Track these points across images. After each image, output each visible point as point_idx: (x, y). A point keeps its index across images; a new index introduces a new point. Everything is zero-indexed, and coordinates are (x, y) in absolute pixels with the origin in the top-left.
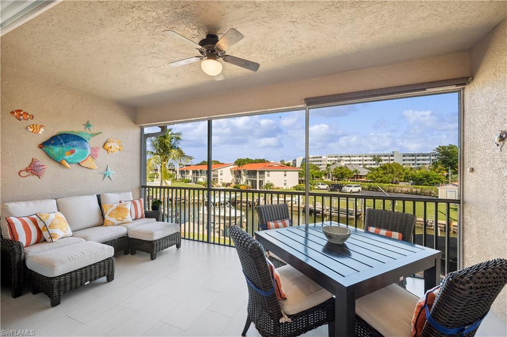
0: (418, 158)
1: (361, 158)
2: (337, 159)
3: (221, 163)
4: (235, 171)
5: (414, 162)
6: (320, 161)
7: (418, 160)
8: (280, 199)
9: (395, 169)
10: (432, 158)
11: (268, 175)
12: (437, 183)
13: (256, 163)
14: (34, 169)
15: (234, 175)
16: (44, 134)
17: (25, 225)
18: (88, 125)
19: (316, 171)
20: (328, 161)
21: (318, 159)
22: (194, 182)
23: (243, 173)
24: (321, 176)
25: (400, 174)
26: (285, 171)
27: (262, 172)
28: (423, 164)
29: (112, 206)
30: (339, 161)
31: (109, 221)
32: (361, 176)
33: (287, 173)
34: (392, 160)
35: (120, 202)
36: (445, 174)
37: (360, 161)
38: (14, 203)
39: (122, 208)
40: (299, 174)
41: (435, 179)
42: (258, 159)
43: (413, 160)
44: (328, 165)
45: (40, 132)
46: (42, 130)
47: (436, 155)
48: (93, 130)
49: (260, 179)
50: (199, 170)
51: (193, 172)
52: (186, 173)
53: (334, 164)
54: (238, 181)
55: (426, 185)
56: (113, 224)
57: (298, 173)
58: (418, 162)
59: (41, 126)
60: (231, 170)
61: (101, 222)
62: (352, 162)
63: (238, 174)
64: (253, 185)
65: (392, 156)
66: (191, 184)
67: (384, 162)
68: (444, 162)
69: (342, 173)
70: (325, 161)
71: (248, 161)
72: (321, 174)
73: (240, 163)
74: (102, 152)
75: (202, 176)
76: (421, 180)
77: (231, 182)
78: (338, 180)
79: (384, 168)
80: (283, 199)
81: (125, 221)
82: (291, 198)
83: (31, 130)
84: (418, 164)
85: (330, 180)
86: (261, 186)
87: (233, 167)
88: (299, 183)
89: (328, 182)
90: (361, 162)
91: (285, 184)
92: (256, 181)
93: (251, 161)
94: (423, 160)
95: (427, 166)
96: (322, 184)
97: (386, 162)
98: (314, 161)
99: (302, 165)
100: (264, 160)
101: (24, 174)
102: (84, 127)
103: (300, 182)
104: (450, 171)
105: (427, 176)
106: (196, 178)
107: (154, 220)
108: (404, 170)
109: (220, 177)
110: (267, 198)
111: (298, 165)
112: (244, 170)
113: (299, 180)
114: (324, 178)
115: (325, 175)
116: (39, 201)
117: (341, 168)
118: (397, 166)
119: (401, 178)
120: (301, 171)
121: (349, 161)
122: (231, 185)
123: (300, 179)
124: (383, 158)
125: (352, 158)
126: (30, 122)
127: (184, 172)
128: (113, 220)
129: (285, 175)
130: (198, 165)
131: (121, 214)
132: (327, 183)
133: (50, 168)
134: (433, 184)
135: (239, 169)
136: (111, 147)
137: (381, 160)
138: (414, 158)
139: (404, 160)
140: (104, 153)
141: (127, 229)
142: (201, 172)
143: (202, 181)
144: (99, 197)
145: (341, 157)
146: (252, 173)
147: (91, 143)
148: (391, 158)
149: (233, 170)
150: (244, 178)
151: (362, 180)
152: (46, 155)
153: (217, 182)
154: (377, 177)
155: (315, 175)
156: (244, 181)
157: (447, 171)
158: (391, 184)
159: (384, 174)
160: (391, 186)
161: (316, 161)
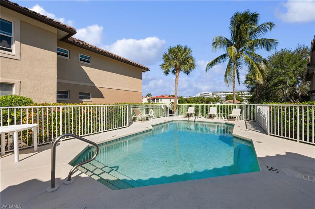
11: (161, 101)
26: (170, 99)
27: (158, 99)
161: (206, 96)
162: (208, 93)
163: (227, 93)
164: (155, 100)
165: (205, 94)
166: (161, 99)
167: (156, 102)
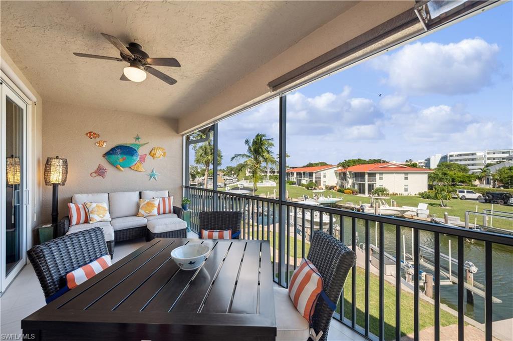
3: (327, 165)
4: (340, 174)
6: (473, 160)
11: (381, 178)
13: (369, 164)
14: (100, 172)
15: (338, 178)
16: (107, 147)
17: (78, 210)
18: (137, 138)
19: (460, 174)
20: (488, 159)
21: (468, 157)
22: (298, 184)
23: (349, 176)
24: (470, 181)
26: (406, 173)
27: (372, 175)
31: (141, 213)
33: (409, 176)
38: (80, 195)
40: (429, 177)
42: (372, 159)
45: (104, 146)
46: (105, 144)
48: (141, 141)
49: (370, 183)
50: (302, 172)
51: (297, 174)
52: (291, 175)
53: (499, 163)
57: (426, 176)
59: (104, 142)
60: (336, 173)
63: (343, 176)
64: (360, 189)
66: (294, 186)
70: (481, 158)
71: (360, 162)
72: (470, 177)
73: (346, 165)
74: (148, 158)
75: (305, 178)
77: (335, 185)
78: (504, 187)
83: (98, 145)
85: (488, 187)
86: (371, 191)
87: (336, 169)
88: (429, 189)
91: (406, 190)
92: (364, 185)
93: (362, 162)
96: (468, 192)
98: (461, 160)
99: (438, 165)
100: (380, 160)
101: (94, 175)
102: (134, 140)
103: (431, 187)
106: (300, 180)
109: (323, 179)
111: (433, 165)
112: (350, 172)
113: (429, 185)
114: (475, 183)
115: (480, 179)
116: (96, 194)
120: (433, 173)
122: (335, 189)
123: (431, 183)
126: (98, 139)
127: (289, 174)
129: (406, 178)
130: (304, 167)
131: (149, 208)
132: (479, 191)
133: (110, 170)
135: (344, 171)
136: (156, 154)
140: (150, 159)
141: (148, 220)
142: (304, 174)
143: (305, 183)
144: (140, 193)
146: (359, 176)
147: (141, 151)
149: (338, 172)
150: (350, 181)
152: (107, 162)
153: (320, 185)
155: (457, 179)
156: (350, 184)
161: (465, 160)
162: (473, 154)
164: (364, 177)
166: (381, 173)
167: (368, 182)
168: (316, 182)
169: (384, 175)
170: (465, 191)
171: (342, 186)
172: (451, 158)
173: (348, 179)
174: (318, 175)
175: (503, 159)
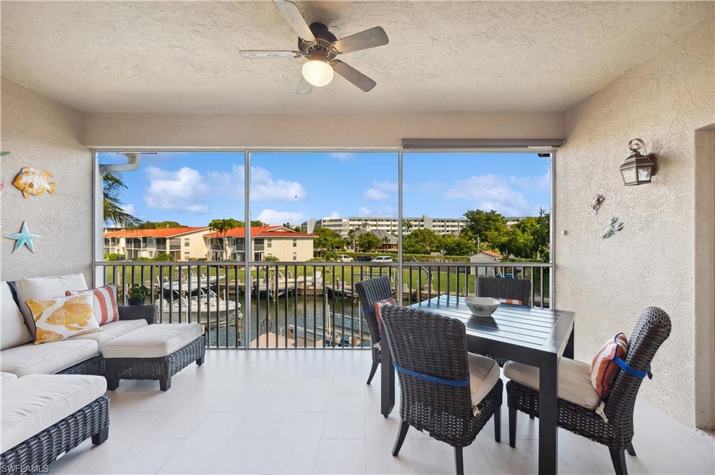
0: (447, 224)
1: (389, 223)
2: (360, 223)
3: (183, 227)
4: (212, 240)
5: (443, 229)
6: (340, 226)
7: (448, 226)
8: (289, 280)
9: (426, 236)
10: (461, 224)
11: (270, 246)
12: (467, 252)
15: (210, 246)
19: (337, 239)
20: (350, 225)
21: (336, 223)
22: (130, 259)
23: (227, 243)
24: (343, 246)
25: (432, 242)
26: (295, 239)
27: (260, 241)
28: (452, 231)
29: (53, 302)
30: (364, 226)
31: (49, 333)
32: (390, 245)
33: (298, 242)
34: (422, 226)
35: (68, 294)
36: (474, 242)
37: (388, 226)
39: (76, 304)
40: (314, 243)
41: (466, 248)
43: (443, 226)
44: (351, 231)
47: (463, 221)
50: (140, 237)
51: (128, 241)
52: (111, 243)
53: (358, 229)
54: (219, 255)
55: (457, 255)
56: (60, 338)
57: (312, 241)
58: (447, 229)
60: (205, 238)
61: (27, 337)
62: (379, 228)
63: (217, 244)
64: (243, 260)
65: (422, 221)
67: (414, 228)
68: (472, 228)
69: (369, 242)
70: (346, 225)
72: (342, 243)
73: (221, 226)
74: (9, 193)
75: (148, 248)
76: (453, 249)
77: (205, 257)
78: (363, 251)
79: (415, 234)
80: (293, 280)
81: (86, 328)
82: (303, 277)
84: (448, 231)
85: (353, 251)
87: (208, 232)
88: (314, 256)
89: (352, 253)
90: (389, 228)
91: (295, 258)
94: (452, 226)
95: (457, 234)
96: (345, 257)
97: (417, 228)
98: (331, 226)
99: (315, 231)
100: (259, 222)
103: (316, 254)
104: (478, 239)
105: (458, 245)
106: (136, 251)
107: (144, 321)
108: (435, 237)
109: (183, 249)
110: (269, 280)
111: (310, 230)
112: (228, 238)
113: (314, 252)
114: (345, 248)
115: (348, 244)
117: (368, 235)
118: (430, 233)
119: (433, 247)
120: (317, 239)
121: (375, 226)
122: (205, 262)
123: (315, 250)
124: (413, 223)
125: (379, 223)
128: (60, 329)
129: (295, 245)
131: (76, 316)
132: (350, 255)
134: (463, 254)
135: (220, 236)
136: (31, 185)
137: (411, 226)
138: (443, 224)
139: (434, 226)
140: (14, 196)
141: (98, 342)
142: (145, 241)
143: (149, 257)
144: (13, 286)
145: (366, 220)
146: (242, 242)
148: (422, 223)
149: (209, 237)
150: (230, 250)
151: (392, 250)
153: (179, 258)
154: (409, 246)
155: (335, 245)
156: (229, 254)
157: (476, 239)
158: (423, 255)
159: (417, 242)
160: (424, 257)
161: (335, 226)
162: (340, 220)
163: (379, 220)
165: (331, 221)
167: (255, 250)
168: (172, 253)
169: (272, 241)
170: (343, 255)
171: (216, 258)
172: (325, 224)
173: (227, 248)
174: (175, 242)
175: (359, 226)
